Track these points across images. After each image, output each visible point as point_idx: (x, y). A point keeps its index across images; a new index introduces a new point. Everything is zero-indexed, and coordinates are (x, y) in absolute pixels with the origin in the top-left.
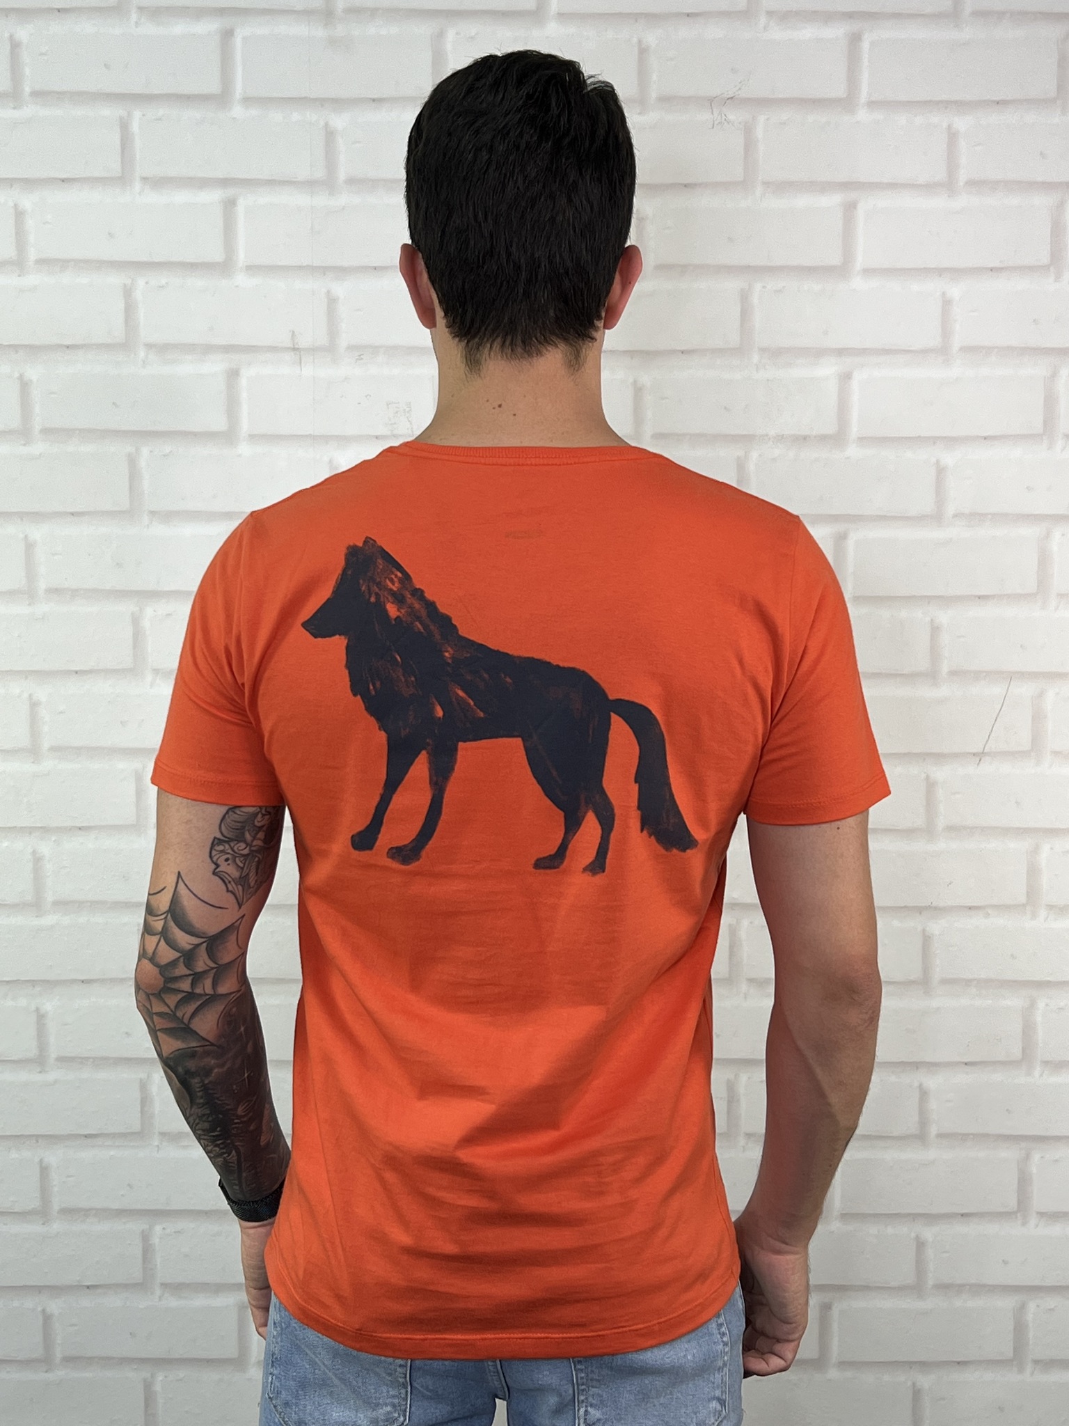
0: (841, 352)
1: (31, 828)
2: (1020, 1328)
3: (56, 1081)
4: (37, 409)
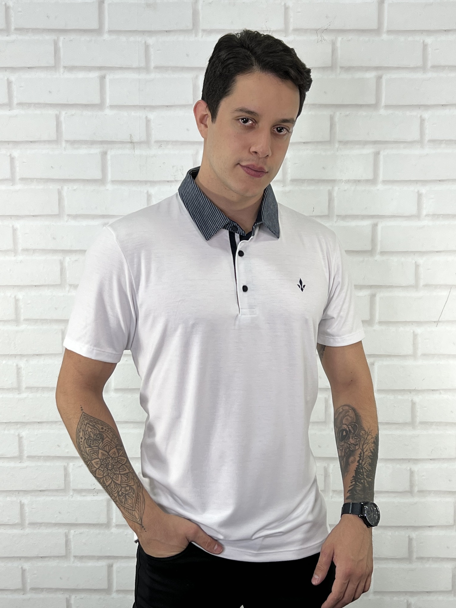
0: (375, 143)
1: (15, 355)
3: (26, 467)
4: (17, 169)
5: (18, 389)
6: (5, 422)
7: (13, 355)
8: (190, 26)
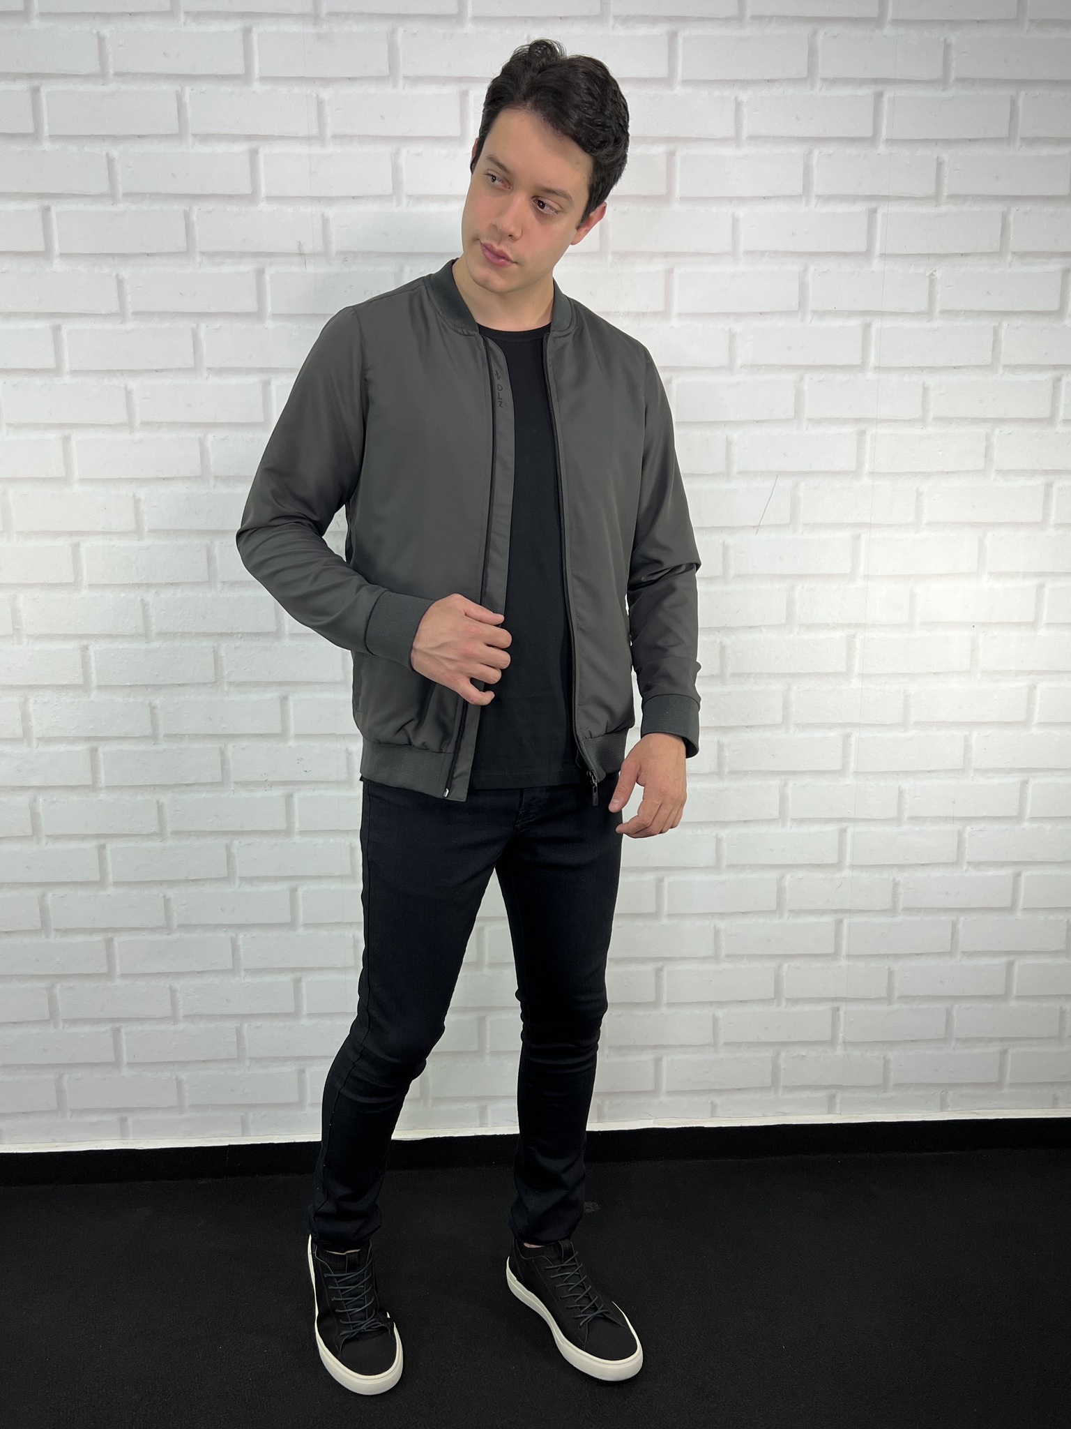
0: (666, 255)
2: (780, 891)
3: (165, 750)
4: (129, 298)
5: (146, 636)
6: (129, 684)
7: (135, 584)
8: (386, 71)
